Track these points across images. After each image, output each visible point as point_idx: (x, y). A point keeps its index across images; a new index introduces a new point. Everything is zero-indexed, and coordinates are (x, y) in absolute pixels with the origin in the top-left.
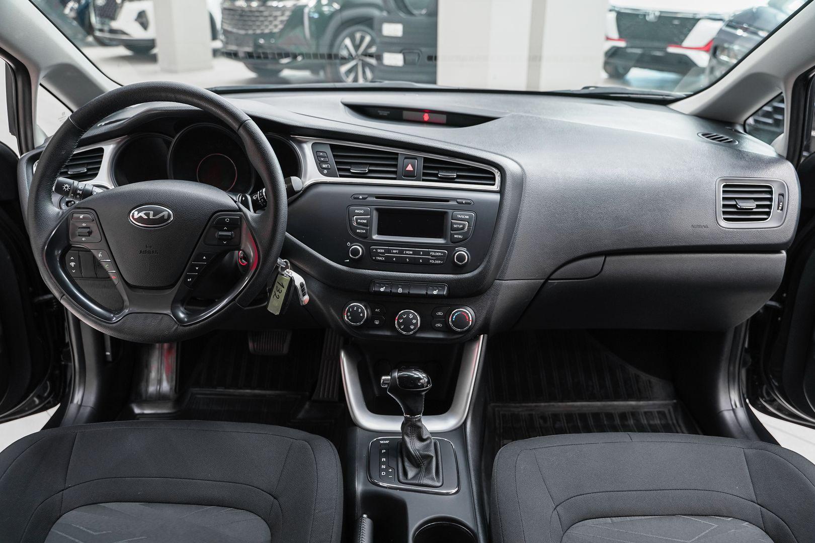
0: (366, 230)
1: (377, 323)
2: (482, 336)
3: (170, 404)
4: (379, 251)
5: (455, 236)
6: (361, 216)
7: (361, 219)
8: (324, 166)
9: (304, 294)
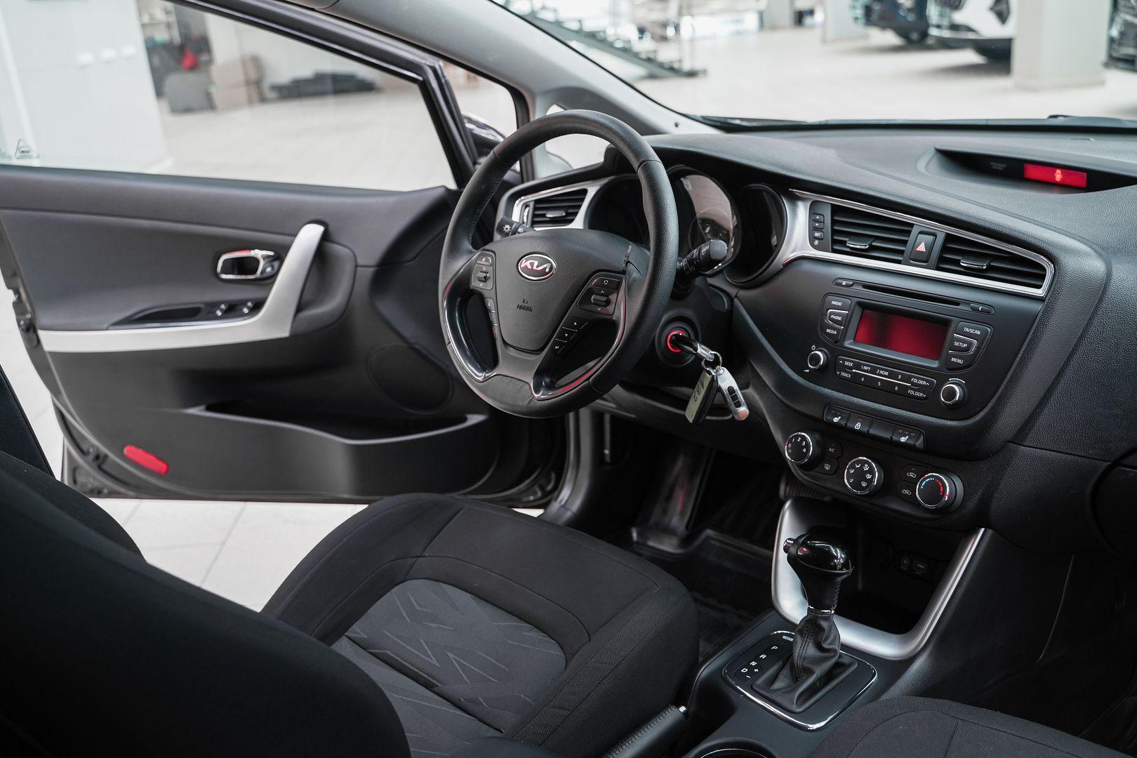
0: (838, 330)
1: (827, 469)
2: (983, 529)
3: (675, 541)
4: (847, 363)
5: (953, 359)
6: (837, 310)
7: (835, 314)
8: (817, 234)
9: (738, 405)
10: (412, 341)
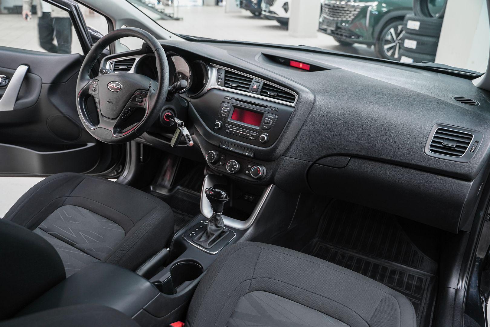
0: (226, 115)
1: (221, 164)
2: (272, 185)
3: (166, 190)
4: (228, 127)
5: (264, 126)
6: (226, 107)
7: (225, 109)
8: (219, 80)
9: (190, 141)
10: (65, 114)
